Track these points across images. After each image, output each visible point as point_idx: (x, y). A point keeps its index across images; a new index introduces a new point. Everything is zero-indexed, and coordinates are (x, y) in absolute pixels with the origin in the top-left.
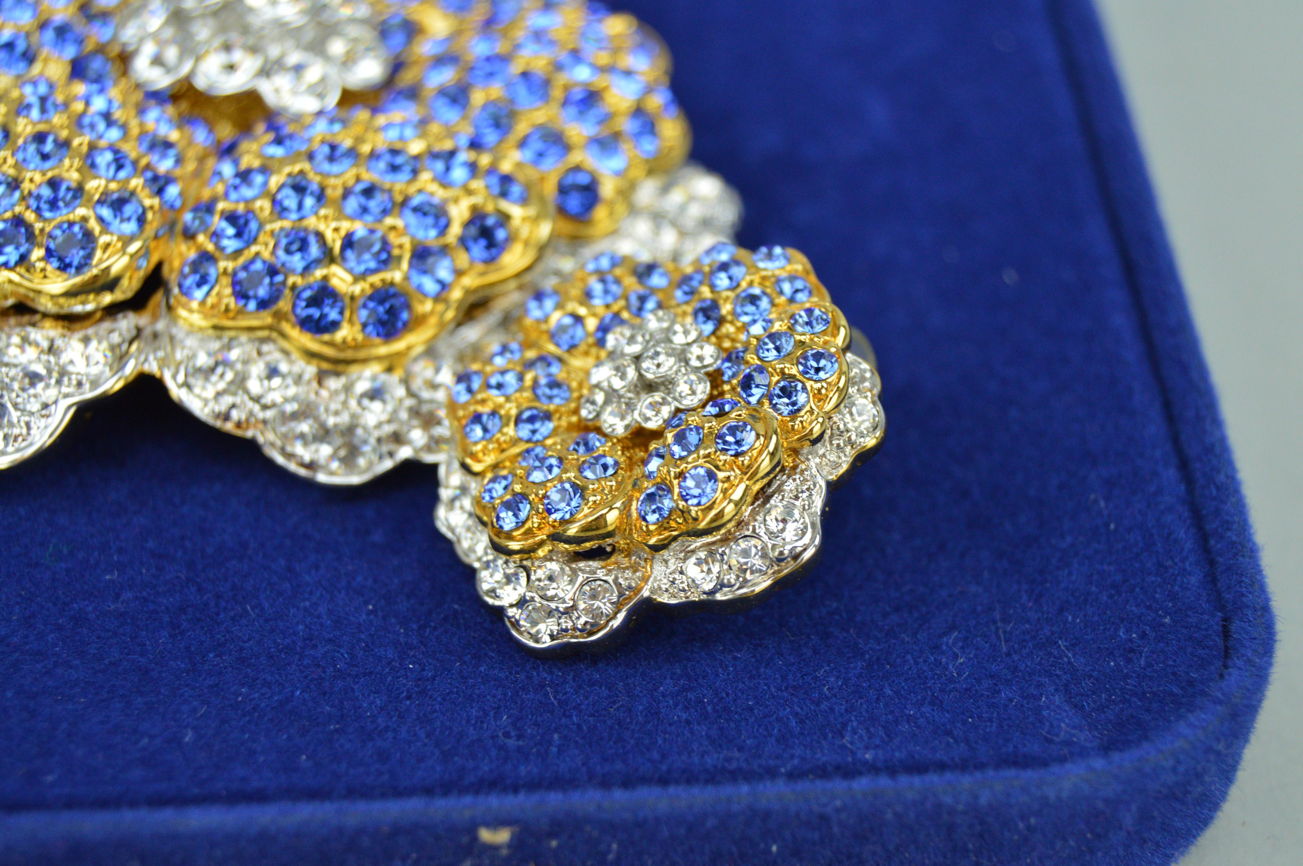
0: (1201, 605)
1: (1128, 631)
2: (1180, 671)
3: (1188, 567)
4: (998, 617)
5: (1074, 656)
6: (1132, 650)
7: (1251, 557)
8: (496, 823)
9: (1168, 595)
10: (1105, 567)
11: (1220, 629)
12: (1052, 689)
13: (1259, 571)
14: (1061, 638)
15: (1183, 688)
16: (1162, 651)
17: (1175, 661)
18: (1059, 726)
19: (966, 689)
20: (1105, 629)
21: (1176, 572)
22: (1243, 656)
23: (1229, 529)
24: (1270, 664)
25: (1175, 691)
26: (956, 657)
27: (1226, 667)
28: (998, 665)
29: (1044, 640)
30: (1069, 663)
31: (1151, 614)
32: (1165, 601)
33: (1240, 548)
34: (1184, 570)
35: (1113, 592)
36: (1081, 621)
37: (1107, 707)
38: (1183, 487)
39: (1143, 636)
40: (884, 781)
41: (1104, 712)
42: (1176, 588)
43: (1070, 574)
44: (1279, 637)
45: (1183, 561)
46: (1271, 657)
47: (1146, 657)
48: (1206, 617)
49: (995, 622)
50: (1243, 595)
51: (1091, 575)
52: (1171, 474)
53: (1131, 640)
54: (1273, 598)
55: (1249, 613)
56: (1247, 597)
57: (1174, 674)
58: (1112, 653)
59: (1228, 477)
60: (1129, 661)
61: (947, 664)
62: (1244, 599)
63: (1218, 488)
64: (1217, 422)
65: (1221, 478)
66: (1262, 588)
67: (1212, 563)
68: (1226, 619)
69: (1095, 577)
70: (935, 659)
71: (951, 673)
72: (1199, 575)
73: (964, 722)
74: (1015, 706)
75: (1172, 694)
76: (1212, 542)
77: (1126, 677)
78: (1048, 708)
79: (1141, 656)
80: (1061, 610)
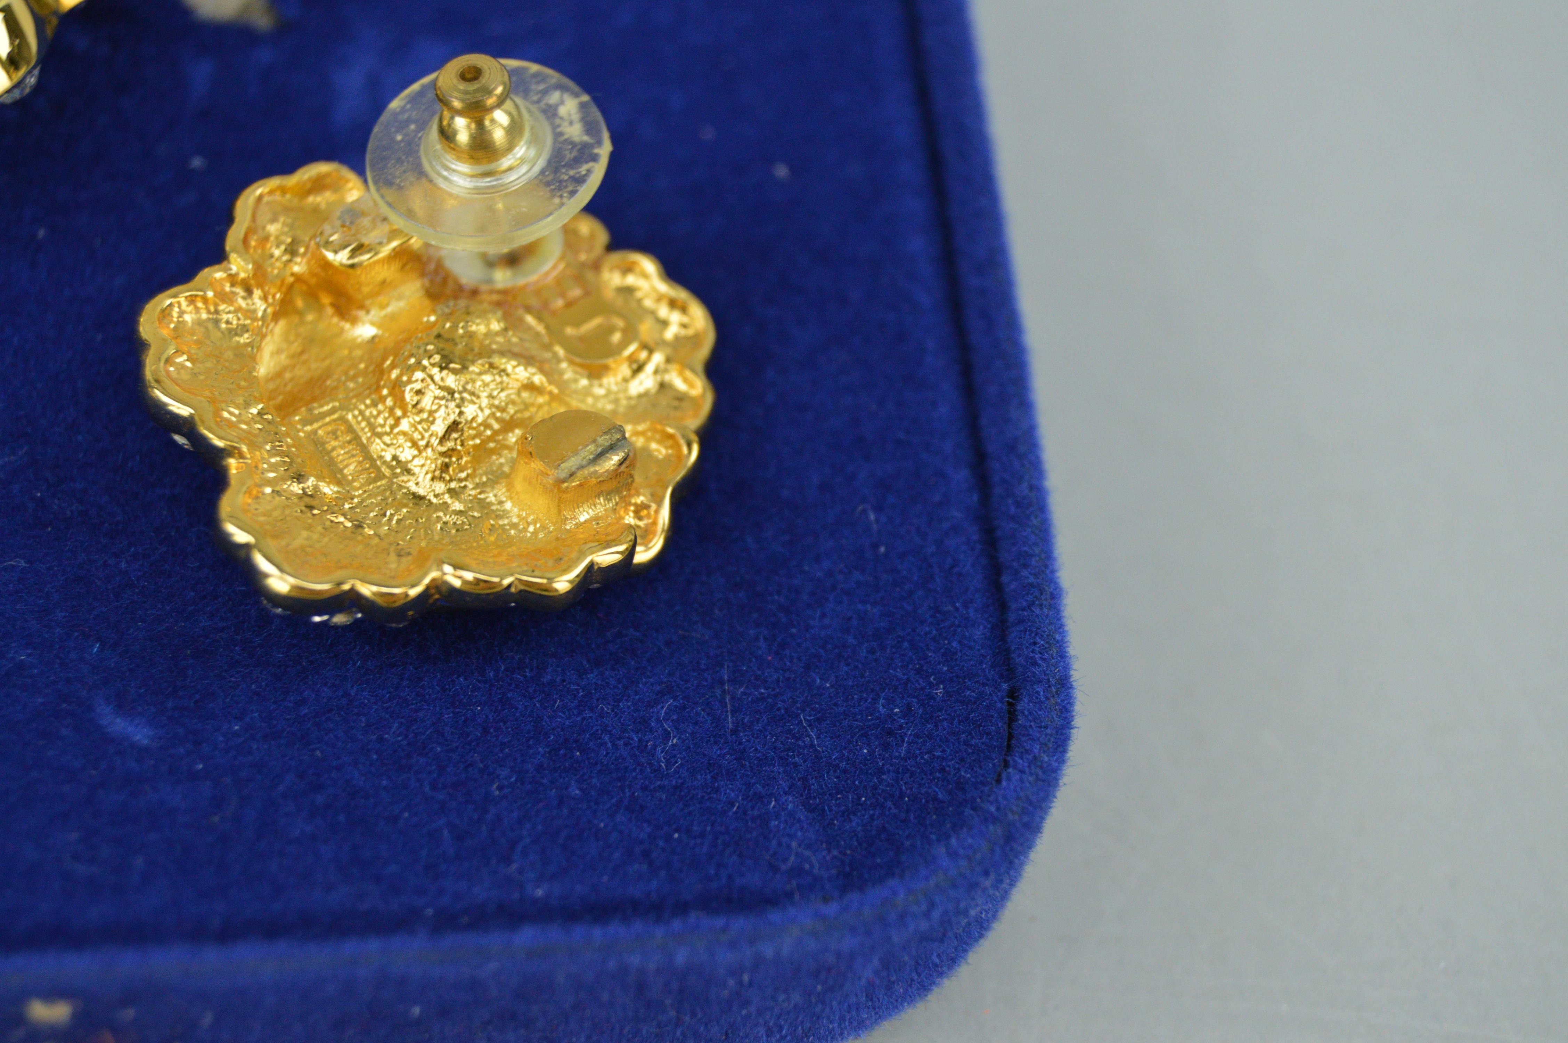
0: (984, 670)
1: (890, 701)
2: (949, 766)
3: (971, 614)
4: (726, 677)
5: (818, 737)
6: (890, 733)
7: (1050, 607)
8: (51, 994)
9: (944, 655)
10: (869, 607)
11: (1005, 707)
12: (785, 785)
13: (1060, 628)
14: (803, 710)
15: (950, 793)
16: (930, 736)
17: (944, 751)
18: (789, 846)
19: (676, 787)
20: (861, 698)
21: (957, 623)
22: (1027, 751)
23: (1025, 566)
24: (1062, 761)
25: (940, 796)
26: (667, 736)
27: (1006, 765)
28: (720, 748)
29: (783, 712)
30: (812, 745)
31: (921, 681)
32: (939, 663)
33: (1037, 593)
34: (967, 619)
35: (874, 644)
36: (832, 686)
37: (854, 814)
38: (975, 497)
39: (908, 711)
40: (554, 934)
41: (850, 821)
42: (955, 644)
43: (824, 615)
44: (1077, 721)
45: (966, 605)
46: (1065, 751)
47: (909, 743)
48: (987, 690)
49: (721, 682)
50: (1035, 664)
51: (850, 619)
52: (961, 476)
53: (891, 716)
54: (1074, 667)
55: (1040, 689)
56: (1039, 666)
57: (942, 770)
58: (865, 735)
59: (1031, 487)
60: (886, 746)
61: (655, 747)
62: (1036, 670)
63: (1018, 505)
64: (1025, 405)
65: (1023, 489)
66: (1062, 655)
67: (1003, 607)
68: (1013, 694)
69: (855, 622)
70: (640, 740)
71: (659, 761)
72: (985, 627)
73: (669, 838)
74: (736, 813)
75: (936, 799)
76: (1005, 579)
77: (880, 771)
78: (777, 817)
79: (903, 741)
80: (807, 667)
